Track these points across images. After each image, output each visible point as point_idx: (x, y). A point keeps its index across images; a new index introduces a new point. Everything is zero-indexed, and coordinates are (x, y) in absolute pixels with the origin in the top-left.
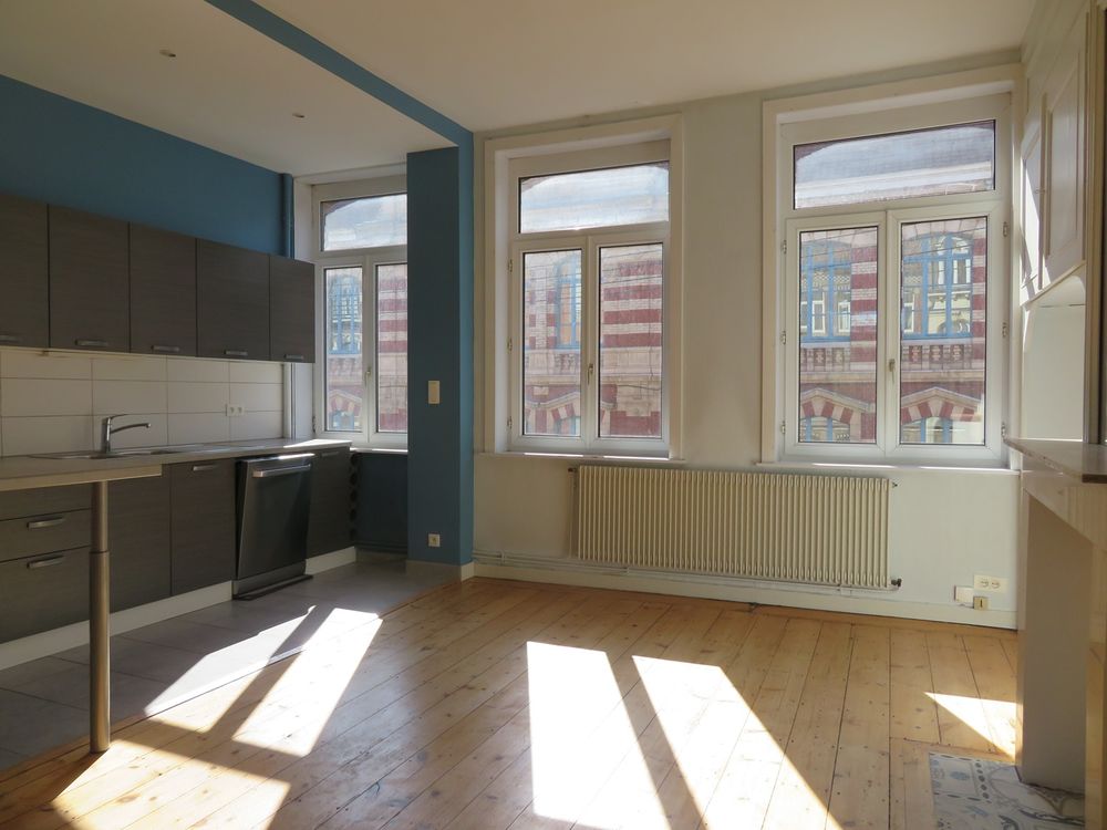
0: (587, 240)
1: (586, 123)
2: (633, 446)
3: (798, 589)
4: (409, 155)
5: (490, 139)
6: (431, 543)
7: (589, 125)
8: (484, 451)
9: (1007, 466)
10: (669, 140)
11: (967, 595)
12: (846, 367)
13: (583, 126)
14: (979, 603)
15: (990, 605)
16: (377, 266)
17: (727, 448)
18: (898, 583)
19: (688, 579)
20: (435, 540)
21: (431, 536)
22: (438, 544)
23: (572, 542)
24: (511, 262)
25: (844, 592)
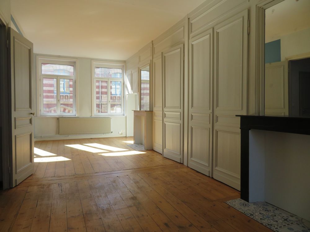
0: (58, 77)
5: (38, 55)
9: (124, 115)
10: (75, 62)
11: (120, 133)
12: (68, 100)
15: (123, 134)
17: (86, 114)
18: (112, 132)
23: (58, 132)
24: (40, 79)
25: (105, 135)
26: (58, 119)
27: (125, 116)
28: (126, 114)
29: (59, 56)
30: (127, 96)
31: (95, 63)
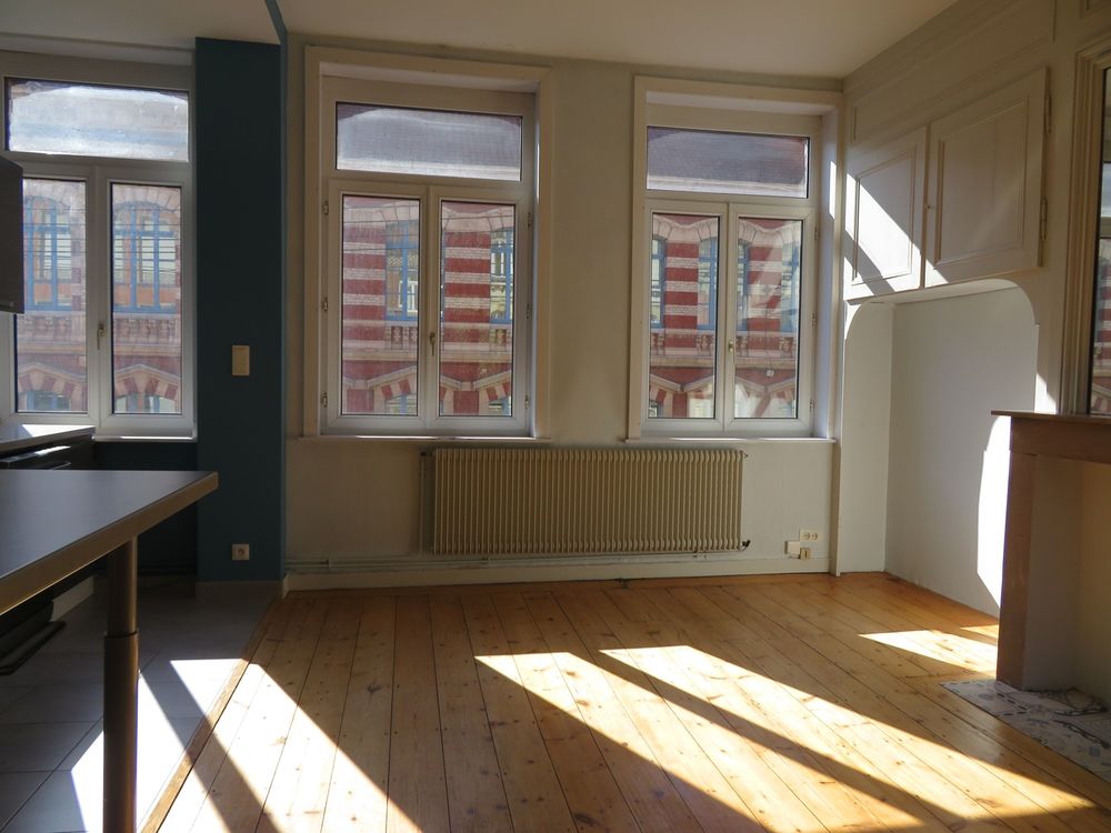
0: (428, 191)
1: (441, 54)
2: (484, 425)
3: (659, 560)
4: (199, 40)
5: (313, 45)
6: (236, 556)
7: (445, 58)
8: (302, 435)
10: (534, 94)
11: (794, 548)
13: (437, 57)
14: (804, 554)
15: (812, 555)
16: (112, 183)
17: (593, 426)
18: (747, 544)
19: (552, 564)
20: (242, 552)
21: (236, 547)
22: (247, 556)
23: (425, 534)
24: (327, 203)
25: (700, 557)
26: (428, 456)
27: (828, 436)
28: (834, 424)
29: (443, 47)
30: (851, 311)
31: (655, 98)
